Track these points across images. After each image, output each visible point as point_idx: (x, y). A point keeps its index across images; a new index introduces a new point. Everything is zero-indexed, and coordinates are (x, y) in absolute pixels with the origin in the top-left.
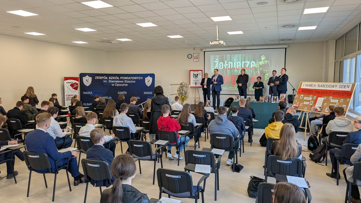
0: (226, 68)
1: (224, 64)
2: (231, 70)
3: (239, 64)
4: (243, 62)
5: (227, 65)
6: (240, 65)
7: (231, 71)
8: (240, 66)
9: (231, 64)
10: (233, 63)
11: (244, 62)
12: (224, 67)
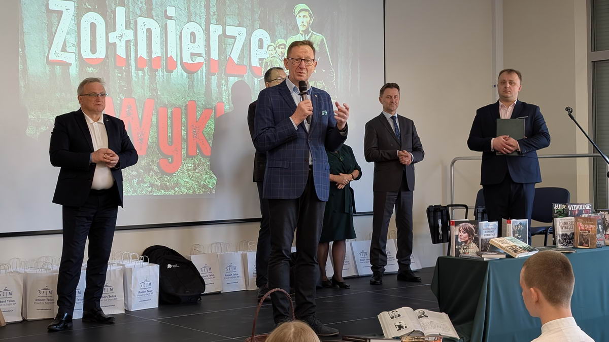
0: (121, 52)
1: (111, 26)
2: (153, 70)
3: (193, 35)
4: (216, 30)
5: (129, 34)
6: (199, 47)
7: (153, 78)
8: (202, 51)
9: (149, 31)
10: (165, 29)
11: (219, 29)
12: (110, 47)
